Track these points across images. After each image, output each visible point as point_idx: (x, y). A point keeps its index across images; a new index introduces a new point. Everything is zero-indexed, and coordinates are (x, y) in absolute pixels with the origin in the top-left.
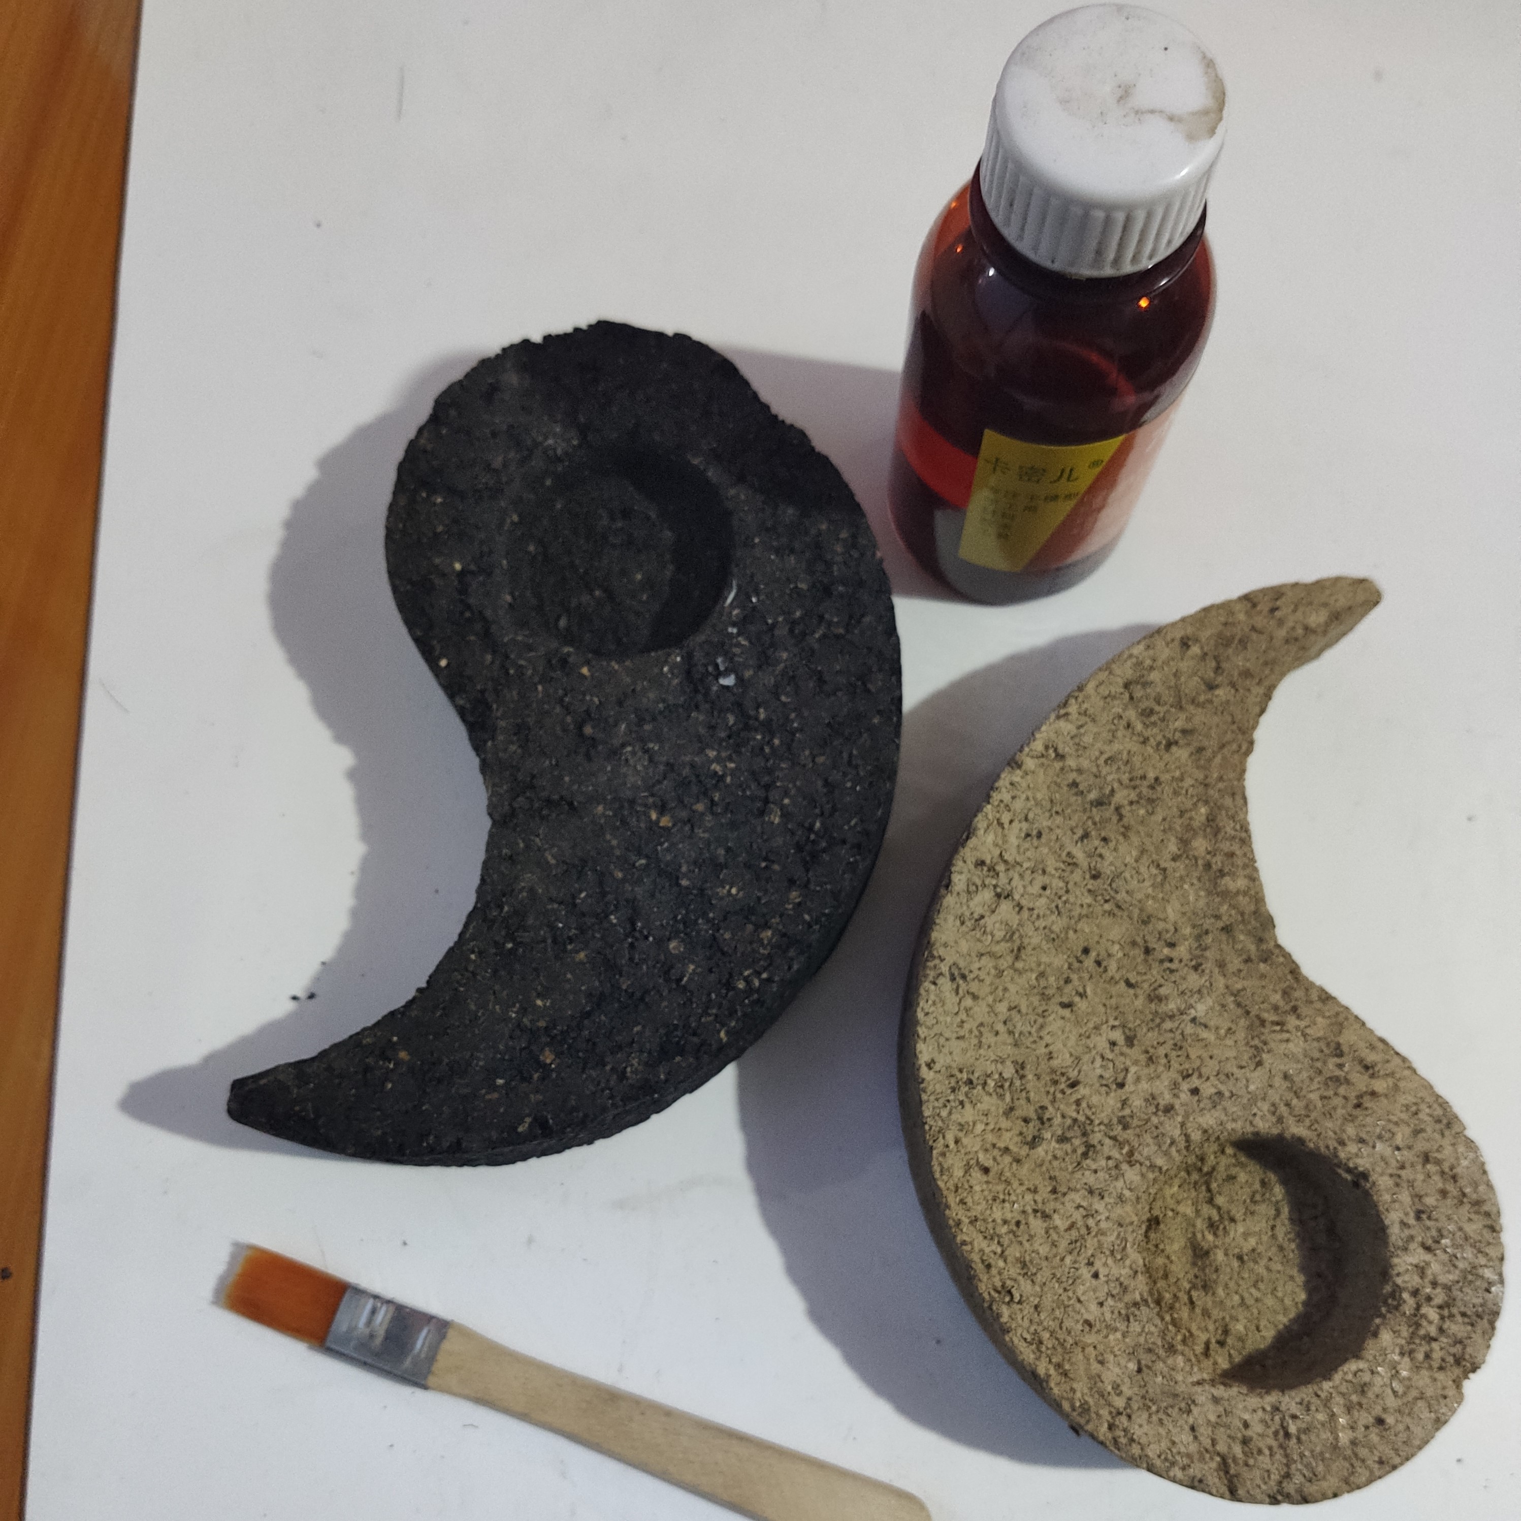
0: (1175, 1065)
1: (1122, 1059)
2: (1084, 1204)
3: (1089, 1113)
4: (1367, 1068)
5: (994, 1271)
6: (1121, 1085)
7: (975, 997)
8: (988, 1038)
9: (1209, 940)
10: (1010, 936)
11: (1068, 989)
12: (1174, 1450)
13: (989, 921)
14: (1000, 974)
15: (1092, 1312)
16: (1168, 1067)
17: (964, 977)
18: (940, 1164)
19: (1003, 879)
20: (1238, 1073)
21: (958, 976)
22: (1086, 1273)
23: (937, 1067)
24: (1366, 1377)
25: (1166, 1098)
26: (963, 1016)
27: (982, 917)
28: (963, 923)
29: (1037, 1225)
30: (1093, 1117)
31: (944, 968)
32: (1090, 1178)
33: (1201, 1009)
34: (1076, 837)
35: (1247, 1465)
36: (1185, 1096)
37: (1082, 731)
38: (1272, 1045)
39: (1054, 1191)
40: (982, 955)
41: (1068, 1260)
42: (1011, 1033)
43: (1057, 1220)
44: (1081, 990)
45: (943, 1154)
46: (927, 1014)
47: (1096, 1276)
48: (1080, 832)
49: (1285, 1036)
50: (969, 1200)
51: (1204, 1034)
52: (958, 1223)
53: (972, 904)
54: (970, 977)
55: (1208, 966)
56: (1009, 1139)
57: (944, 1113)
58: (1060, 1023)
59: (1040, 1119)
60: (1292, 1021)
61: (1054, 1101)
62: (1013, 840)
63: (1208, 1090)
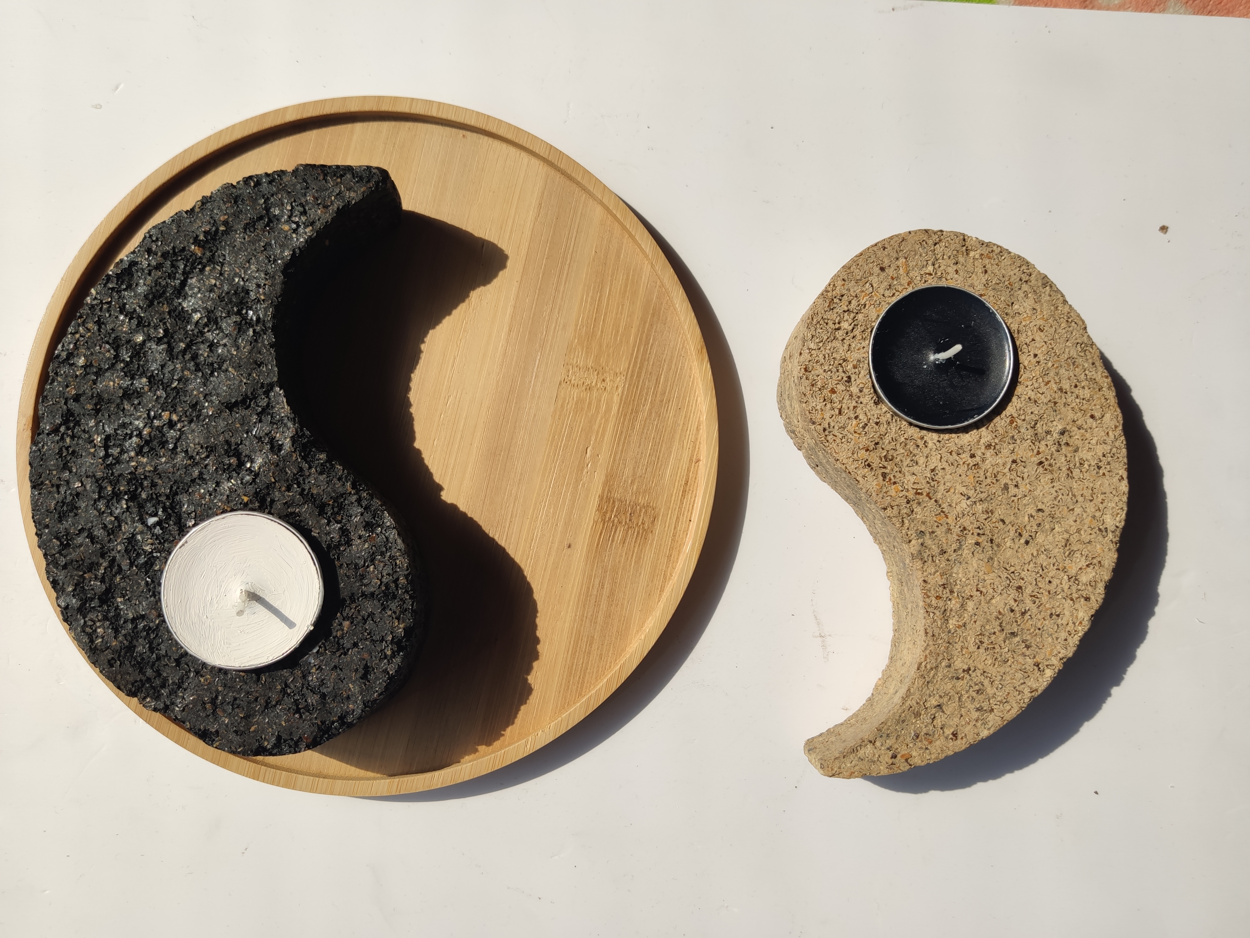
0: (982, 473)
1: (1012, 477)
2: (1039, 395)
3: (1033, 447)
4: (869, 465)
5: (1090, 361)
6: (1014, 461)
7: (1094, 517)
8: (1087, 493)
9: (954, 546)
10: (1071, 553)
11: (1039, 520)
12: (997, 260)
13: (1083, 563)
14: (1078, 531)
15: (1039, 336)
16: (986, 471)
17: (1100, 530)
18: (1118, 422)
19: (1074, 588)
20: (945, 465)
21: (1103, 531)
22: (1041, 357)
23: (1118, 477)
24: (887, 293)
25: (989, 453)
26: (1101, 506)
27: (1087, 566)
28: (1100, 562)
29: (1066, 385)
30: (1031, 444)
31: (1110, 535)
32: (1036, 410)
33: (964, 504)
34: (1029, 613)
35: (958, 251)
36: (979, 453)
37: (1022, 681)
38: (924, 482)
39: (1055, 403)
40: (1088, 543)
41: (1050, 364)
42: (1074, 496)
43: (1055, 387)
44: (1032, 519)
45: (1116, 427)
46: (1122, 509)
47: (1035, 356)
48: (1027, 616)
49: (916, 486)
50: (1103, 400)
51: (963, 490)
52: (1109, 388)
53: (1094, 574)
54: (1096, 530)
55: (957, 530)
56: (1077, 434)
57: (1114, 450)
58: (1045, 500)
59: (1060, 445)
60: (911, 495)
61: (1052, 455)
62: (1067, 613)
63: (965, 456)
